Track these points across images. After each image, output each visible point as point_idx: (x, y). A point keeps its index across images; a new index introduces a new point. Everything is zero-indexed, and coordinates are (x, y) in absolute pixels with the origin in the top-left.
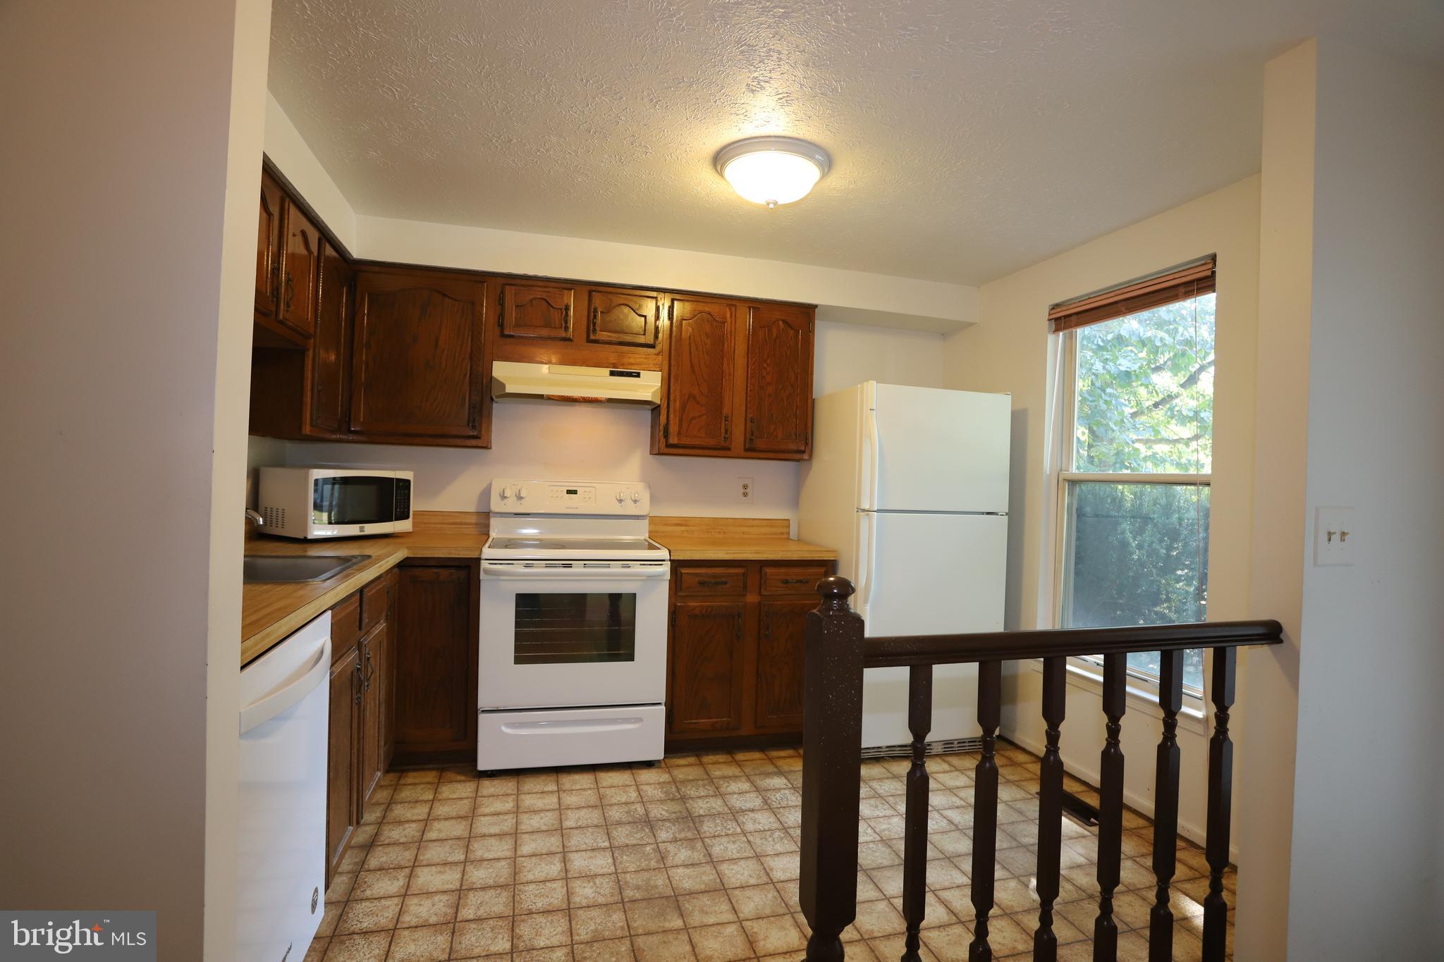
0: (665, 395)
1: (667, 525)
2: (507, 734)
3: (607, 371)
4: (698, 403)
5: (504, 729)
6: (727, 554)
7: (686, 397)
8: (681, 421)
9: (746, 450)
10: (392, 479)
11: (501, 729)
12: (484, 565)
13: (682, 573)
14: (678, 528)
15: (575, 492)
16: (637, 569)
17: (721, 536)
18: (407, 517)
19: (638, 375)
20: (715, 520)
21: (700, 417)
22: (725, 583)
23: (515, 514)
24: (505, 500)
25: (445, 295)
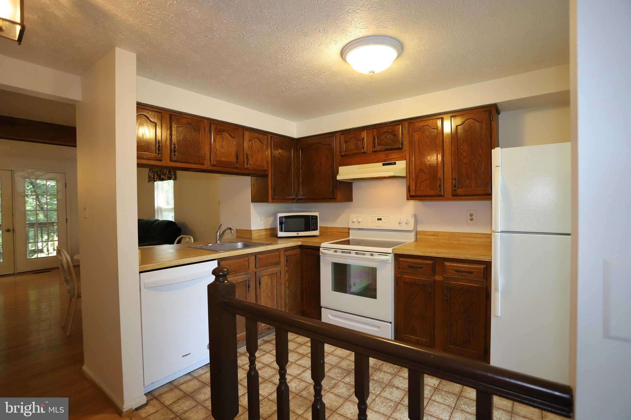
0: (408, 172)
1: (427, 235)
2: (330, 318)
3: (381, 164)
4: (425, 173)
5: (329, 316)
6: (421, 252)
7: (418, 171)
8: (416, 183)
9: (453, 195)
10: (310, 216)
11: (328, 316)
12: (321, 249)
13: (400, 260)
14: (432, 237)
15: (381, 219)
16: (377, 257)
17: (456, 242)
18: (317, 230)
19: (395, 164)
20: (453, 233)
21: (425, 180)
22: (422, 268)
23: (358, 229)
24: (354, 223)
25: (322, 144)
